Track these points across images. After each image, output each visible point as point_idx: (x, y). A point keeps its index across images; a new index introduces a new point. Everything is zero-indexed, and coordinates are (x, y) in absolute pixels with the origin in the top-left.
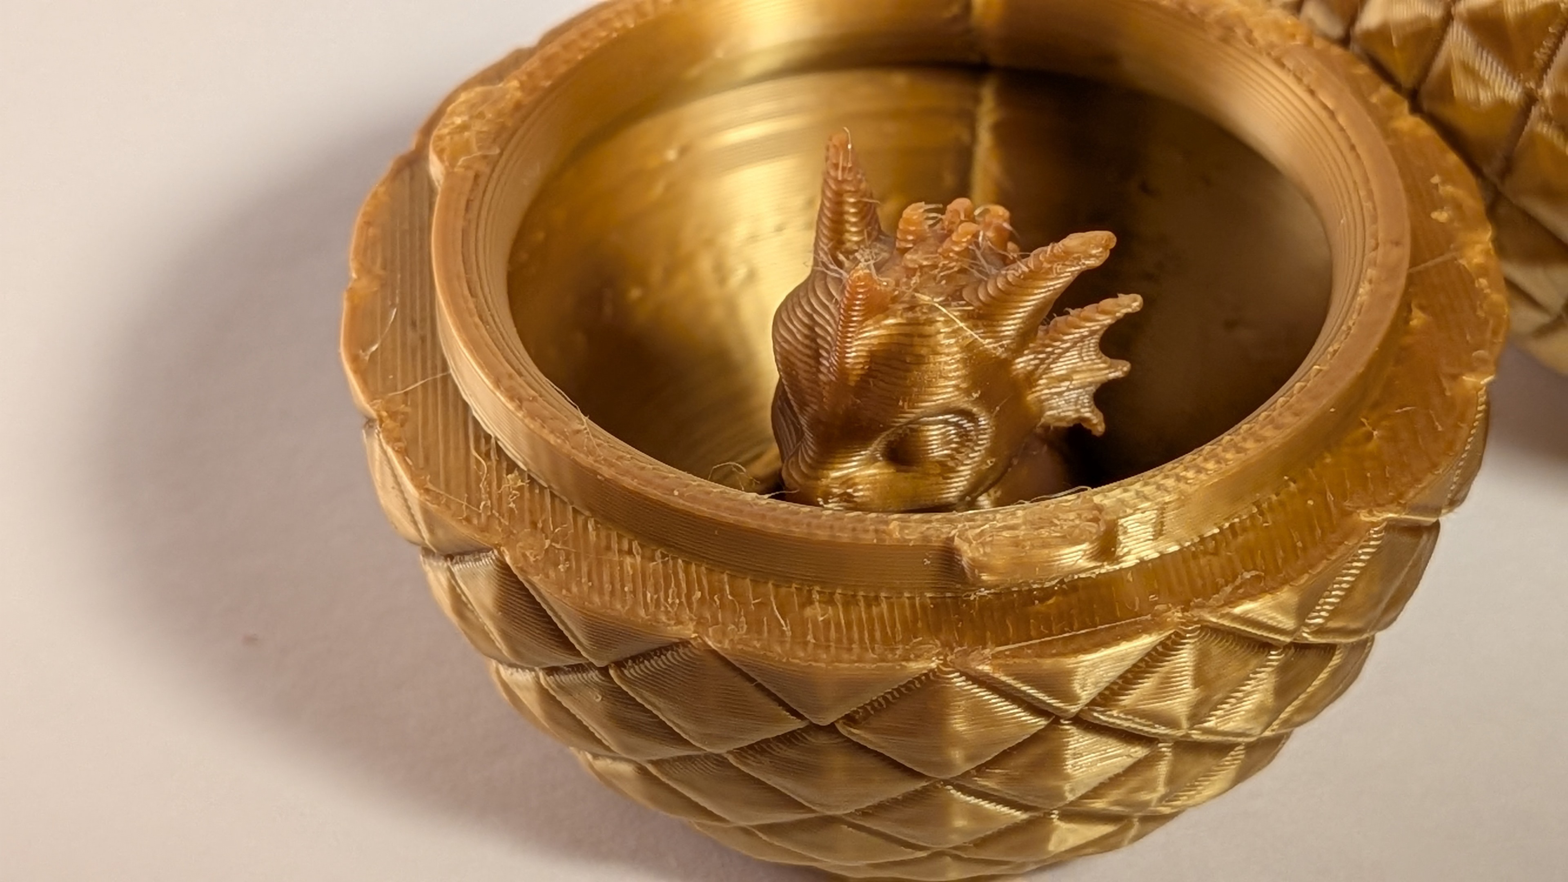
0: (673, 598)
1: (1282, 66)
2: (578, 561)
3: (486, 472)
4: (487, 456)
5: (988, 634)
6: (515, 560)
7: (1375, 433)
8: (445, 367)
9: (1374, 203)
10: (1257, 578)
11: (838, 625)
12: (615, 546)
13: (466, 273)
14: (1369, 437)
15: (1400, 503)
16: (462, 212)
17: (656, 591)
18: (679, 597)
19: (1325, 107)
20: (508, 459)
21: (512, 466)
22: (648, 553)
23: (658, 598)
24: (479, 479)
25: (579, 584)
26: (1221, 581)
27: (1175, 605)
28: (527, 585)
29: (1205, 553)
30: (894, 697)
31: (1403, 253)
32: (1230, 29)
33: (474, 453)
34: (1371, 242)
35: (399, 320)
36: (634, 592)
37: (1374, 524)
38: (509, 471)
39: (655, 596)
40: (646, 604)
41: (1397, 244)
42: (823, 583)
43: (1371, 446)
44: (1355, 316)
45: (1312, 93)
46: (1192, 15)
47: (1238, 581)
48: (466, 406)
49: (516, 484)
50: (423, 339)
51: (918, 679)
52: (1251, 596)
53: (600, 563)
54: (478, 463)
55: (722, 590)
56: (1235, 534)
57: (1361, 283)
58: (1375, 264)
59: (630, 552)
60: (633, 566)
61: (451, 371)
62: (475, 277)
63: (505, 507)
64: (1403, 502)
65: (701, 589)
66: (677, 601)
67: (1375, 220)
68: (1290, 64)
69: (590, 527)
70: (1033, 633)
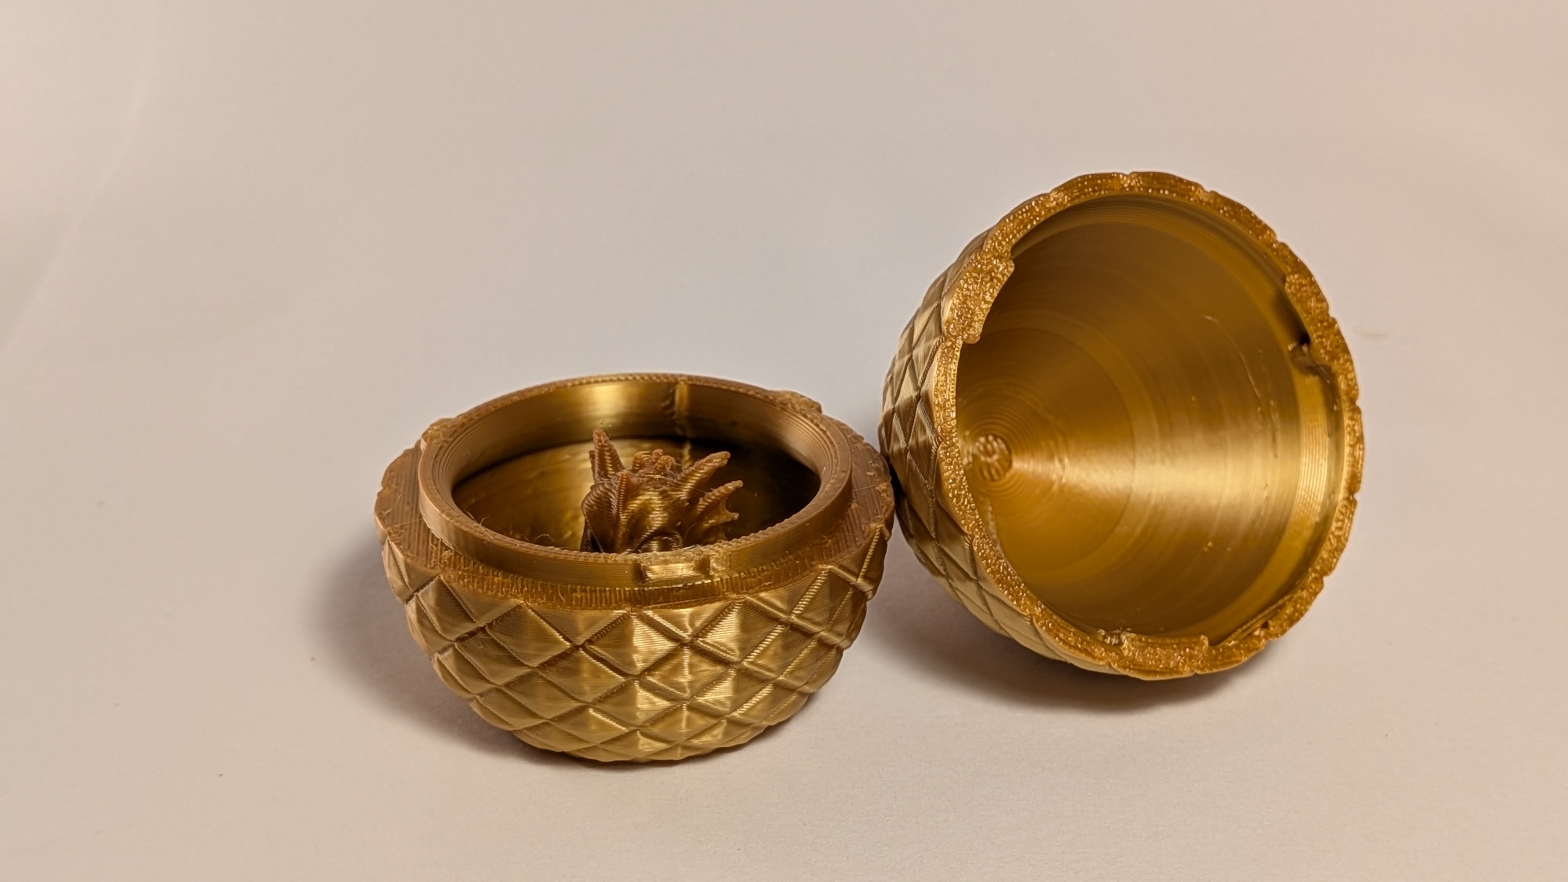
1: (806, 417)
2: (473, 579)
4: (437, 545)
5: (651, 601)
6: (446, 580)
7: (829, 541)
8: (421, 516)
9: (838, 460)
11: (587, 599)
12: (491, 574)
14: (827, 542)
16: (433, 458)
17: (508, 588)
18: (518, 590)
19: (822, 430)
20: (446, 546)
21: (447, 548)
23: (508, 591)
24: (432, 553)
25: (473, 586)
26: (754, 585)
27: (734, 592)
28: (449, 588)
30: (611, 628)
31: (845, 475)
32: (785, 404)
33: (431, 544)
35: (402, 501)
37: (823, 570)
38: (446, 550)
39: (506, 590)
42: (582, 585)
43: (827, 545)
44: (822, 494)
45: (817, 426)
46: (771, 400)
47: (762, 585)
48: (429, 530)
51: (619, 618)
52: (766, 590)
53: (483, 579)
54: (432, 547)
57: (827, 484)
58: (834, 479)
60: (498, 581)
61: (424, 518)
63: (443, 561)
65: (527, 587)
66: (516, 591)
68: (809, 416)
70: (671, 600)
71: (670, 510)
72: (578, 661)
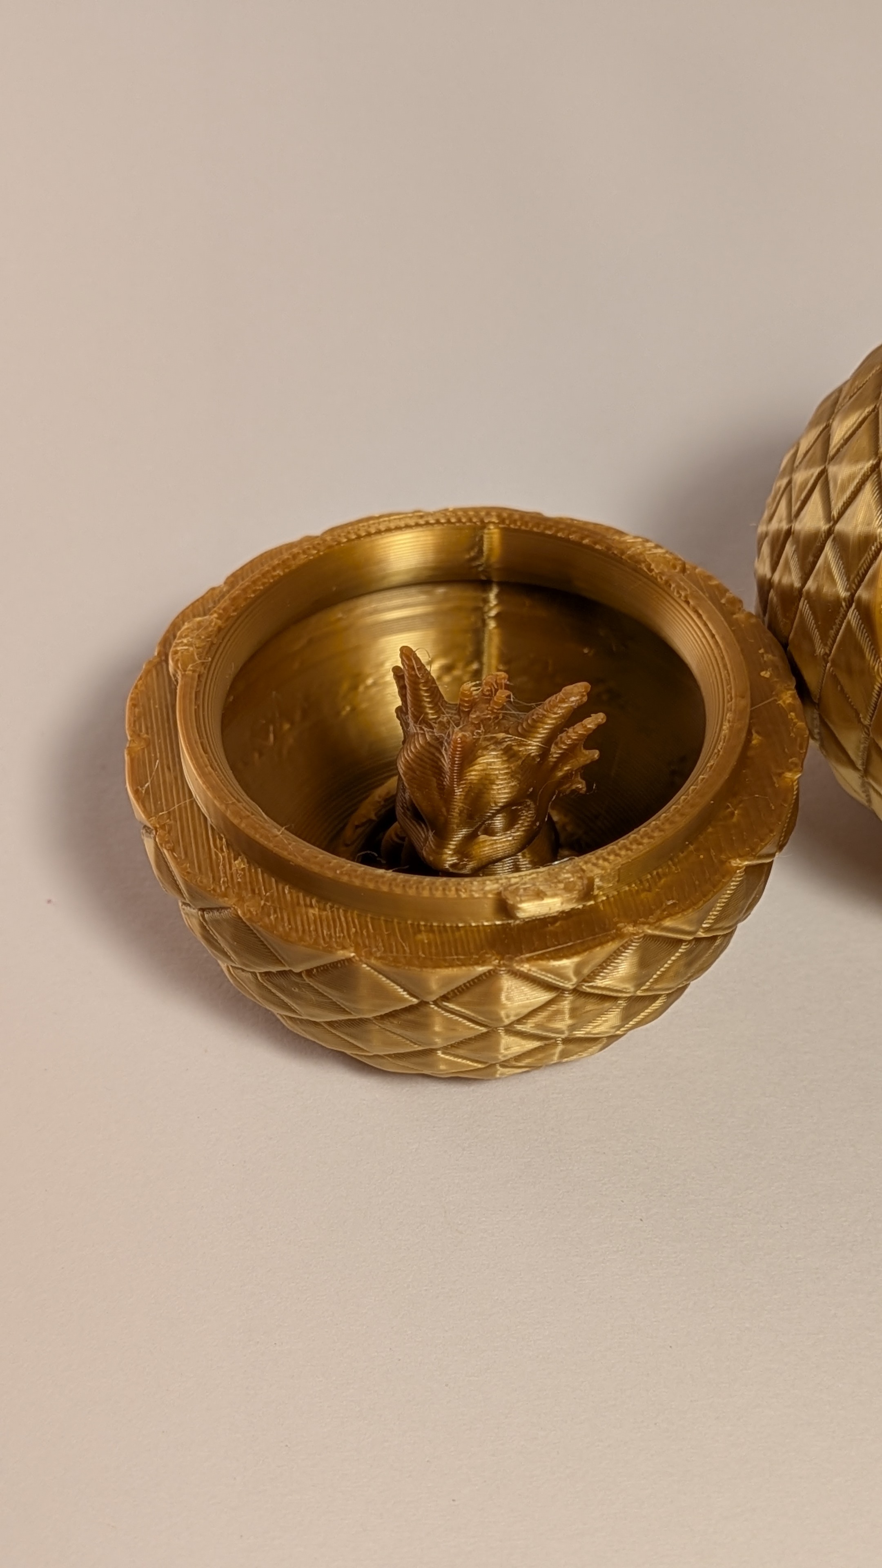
0: (339, 933)
2: (281, 913)
3: (222, 860)
4: (222, 850)
5: (523, 947)
6: (244, 914)
7: (736, 812)
8: (191, 795)
9: (728, 672)
10: (674, 905)
12: (302, 902)
13: (200, 738)
14: (733, 814)
15: (752, 855)
17: (329, 929)
18: (343, 933)
20: (234, 850)
21: (237, 856)
22: (322, 905)
23: (331, 934)
24: (218, 865)
25: (283, 926)
26: (653, 907)
27: (628, 923)
28: (253, 929)
29: (644, 890)
30: (470, 985)
31: (745, 702)
33: (214, 848)
34: (727, 697)
35: (159, 767)
36: (316, 930)
37: (738, 868)
38: (236, 859)
39: (329, 933)
40: (324, 939)
41: (743, 697)
43: (735, 820)
44: (721, 743)
47: (664, 907)
48: (205, 818)
49: (240, 866)
50: (176, 778)
51: (483, 974)
52: (670, 915)
53: (294, 913)
54: (217, 854)
55: (367, 927)
56: (660, 878)
57: (724, 723)
58: (731, 710)
59: (311, 906)
60: (314, 915)
61: (195, 798)
62: (206, 741)
63: (235, 881)
64: (754, 854)
65: (355, 927)
66: (342, 935)
67: (729, 683)
69: (286, 892)
70: (549, 944)
71: (519, 776)
72: (427, 1015)
